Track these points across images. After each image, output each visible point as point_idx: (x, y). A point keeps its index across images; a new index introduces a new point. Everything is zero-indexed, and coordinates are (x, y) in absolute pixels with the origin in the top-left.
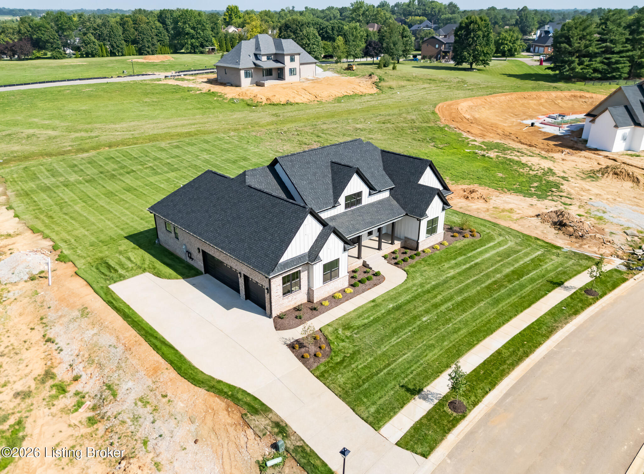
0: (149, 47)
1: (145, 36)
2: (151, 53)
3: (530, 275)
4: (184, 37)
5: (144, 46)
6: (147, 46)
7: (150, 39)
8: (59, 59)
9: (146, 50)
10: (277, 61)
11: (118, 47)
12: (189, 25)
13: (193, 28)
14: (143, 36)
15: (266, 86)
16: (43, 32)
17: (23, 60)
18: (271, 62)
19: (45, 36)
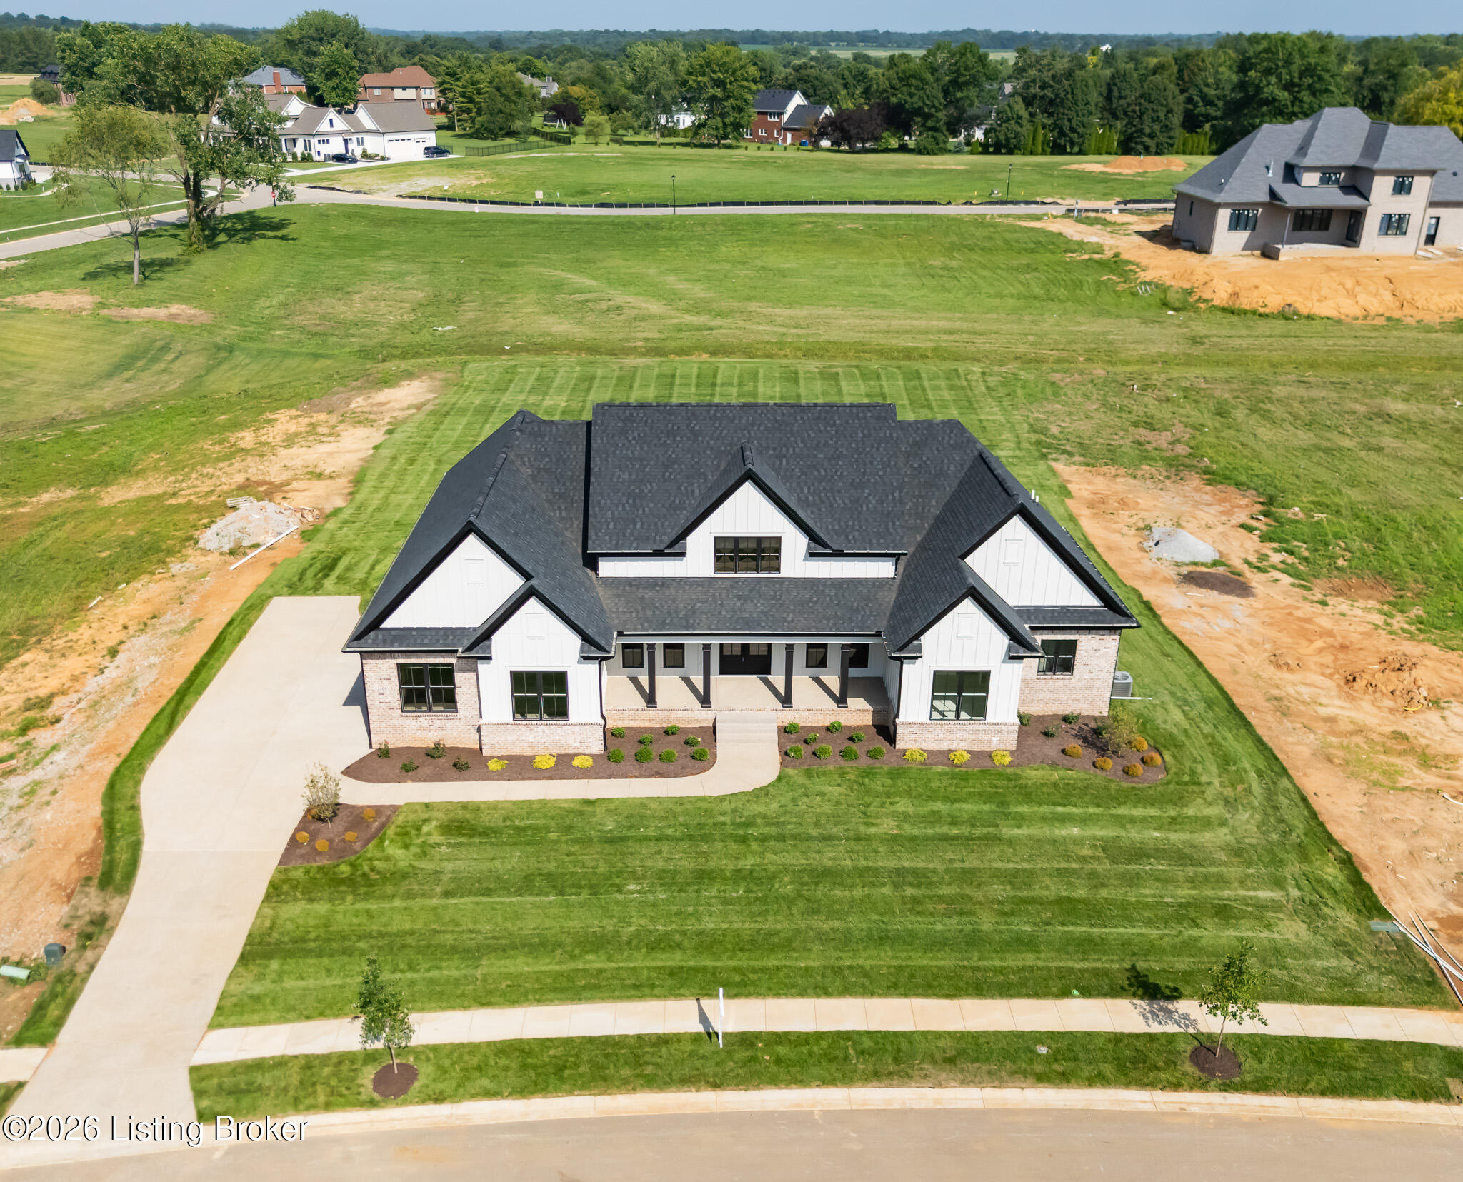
0: (1151, 136)
1: (1150, 106)
2: (1153, 149)
3: (1107, 930)
4: (1259, 108)
5: (1141, 131)
6: (1147, 131)
7: (1162, 115)
8: (928, 154)
9: (1143, 143)
10: (1349, 189)
11: (1073, 130)
12: (1279, 77)
13: (1289, 86)
14: (1146, 104)
15: (1281, 258)
16: (913, 90)
17: (859, 152)
18: (1334, 190)
19: (915, 99)
